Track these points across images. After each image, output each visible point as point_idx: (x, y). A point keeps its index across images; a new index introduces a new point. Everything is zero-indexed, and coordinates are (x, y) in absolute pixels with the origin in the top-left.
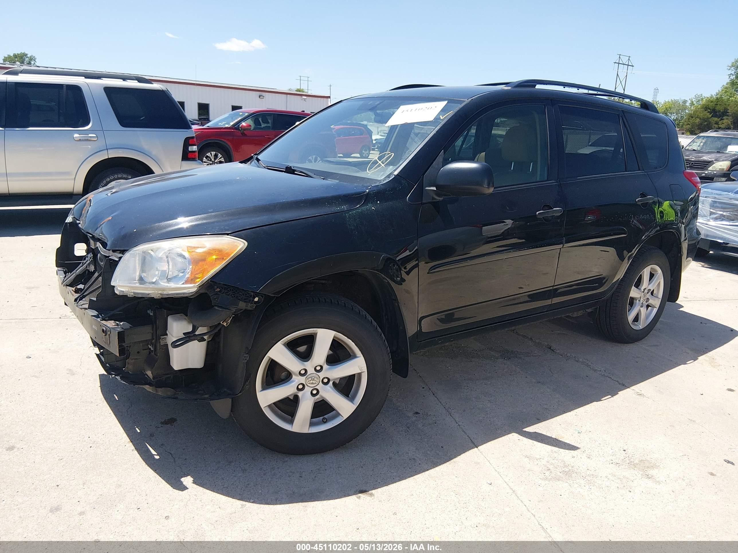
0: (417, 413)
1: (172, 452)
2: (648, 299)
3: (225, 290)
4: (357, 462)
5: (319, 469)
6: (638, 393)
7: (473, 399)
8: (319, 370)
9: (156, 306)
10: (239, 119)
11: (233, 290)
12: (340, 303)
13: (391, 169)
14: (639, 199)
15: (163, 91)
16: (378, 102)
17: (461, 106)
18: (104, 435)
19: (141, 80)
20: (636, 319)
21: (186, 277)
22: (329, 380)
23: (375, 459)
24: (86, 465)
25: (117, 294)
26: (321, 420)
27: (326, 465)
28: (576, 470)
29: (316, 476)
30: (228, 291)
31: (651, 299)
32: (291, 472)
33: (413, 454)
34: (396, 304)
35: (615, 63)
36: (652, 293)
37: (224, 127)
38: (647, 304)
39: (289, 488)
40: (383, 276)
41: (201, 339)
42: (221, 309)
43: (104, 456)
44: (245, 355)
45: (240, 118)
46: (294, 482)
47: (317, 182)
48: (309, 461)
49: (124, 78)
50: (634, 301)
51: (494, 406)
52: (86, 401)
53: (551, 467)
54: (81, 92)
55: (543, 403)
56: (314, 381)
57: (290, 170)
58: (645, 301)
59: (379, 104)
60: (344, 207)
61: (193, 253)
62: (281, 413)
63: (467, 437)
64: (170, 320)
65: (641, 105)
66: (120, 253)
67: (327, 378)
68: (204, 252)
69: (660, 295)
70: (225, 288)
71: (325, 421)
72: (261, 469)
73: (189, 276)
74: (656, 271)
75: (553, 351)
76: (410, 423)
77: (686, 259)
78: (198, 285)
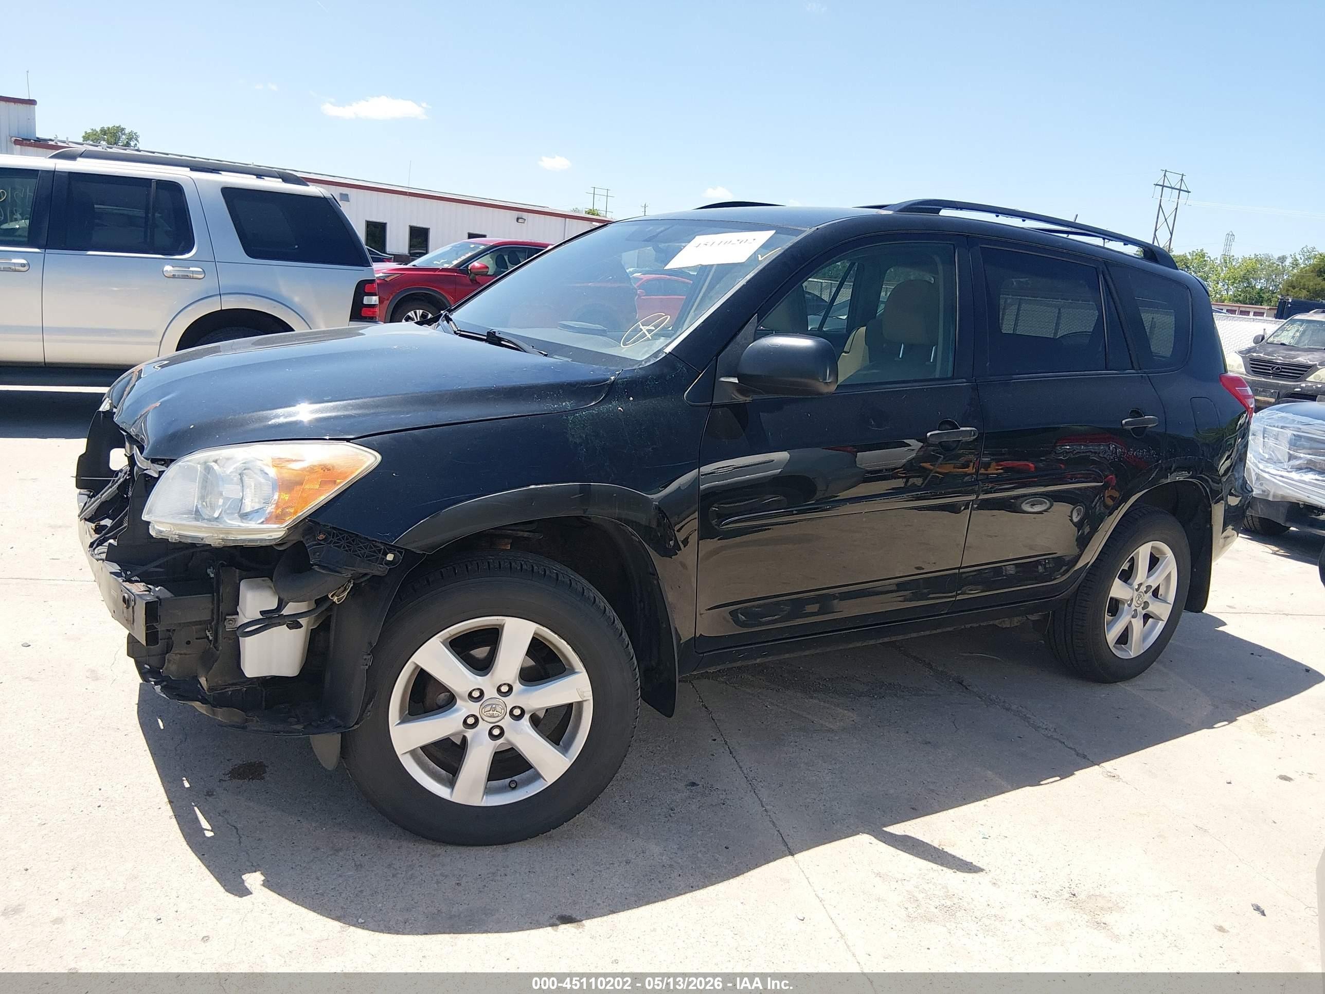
0: (693, 784)
1: (239, 826)
2: (1146, 604)
3: (333, 538)
4: (565, 865)
5: (494, 874)
6: (1109, 774)
7: (802, 765)
8: (505, 691)
9: (221, 562)
10: (467, 256)
11: (347, 539)
12: (547, 572)
13: (662, 343)
14: (1127, 420)
15: (324, 199)
16: (662, 229)
17: (796, 239)
18: (127, 787)
19: (287, 178)
20: (1124, 638)
21: (268, 511)
22: (523, 712)
23: (599, 861)
24: (83, 838)
25: (152, 536)
26: (508, 785)
27: (508, 867)
28: (966, 904)
29: (485, 886)
30: (338, 539)
31: (1152, 604)
32: (442, 875)
33: (671, 856)
34: (655, 582)
35: (1157, 185)
36: (1155, 593)
37: (441, 267)
38: (1144, 612)
39: (432, 902)
40: (630, 529)
41: (293, 623)
42: (323, 572)
43: (118, 824)
44: (365, 657)
45: (470, 254)
46: (444, 893)
47: (533, 359)
48: (479, 857)
49: (260, 174)
50: (1120, 606)
51: (837, 780)
52: (108, 727)
53: (920, 896)
54: (182, 194)
55: (928, 780)
56: (495, 712)
57: (493, 339)
58: (1141, 607)
59: (662, 232)
60: (567, 405)
61: (284, 471)
62: (433, 767)
63: (776, 833)
64: (243, 585)
65: (1145, 252)
66: (162, 465)
67: (519, 707)
68: (303, 470)
69: (1172, 597)
70: (334, 533)
71: (513, 786)
72: (390, 866)
73: (272, 510)
74: (1163, 553)
75: (967, 688)
76: (678, 800)
77: (1222, 533)
78: (286, 526)
